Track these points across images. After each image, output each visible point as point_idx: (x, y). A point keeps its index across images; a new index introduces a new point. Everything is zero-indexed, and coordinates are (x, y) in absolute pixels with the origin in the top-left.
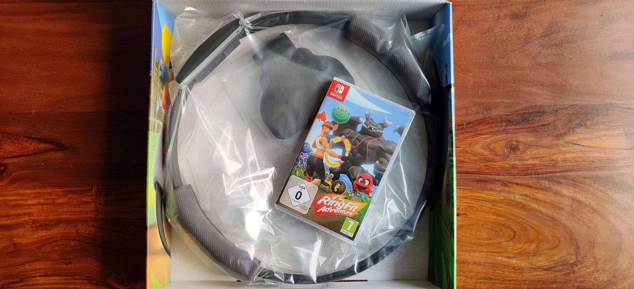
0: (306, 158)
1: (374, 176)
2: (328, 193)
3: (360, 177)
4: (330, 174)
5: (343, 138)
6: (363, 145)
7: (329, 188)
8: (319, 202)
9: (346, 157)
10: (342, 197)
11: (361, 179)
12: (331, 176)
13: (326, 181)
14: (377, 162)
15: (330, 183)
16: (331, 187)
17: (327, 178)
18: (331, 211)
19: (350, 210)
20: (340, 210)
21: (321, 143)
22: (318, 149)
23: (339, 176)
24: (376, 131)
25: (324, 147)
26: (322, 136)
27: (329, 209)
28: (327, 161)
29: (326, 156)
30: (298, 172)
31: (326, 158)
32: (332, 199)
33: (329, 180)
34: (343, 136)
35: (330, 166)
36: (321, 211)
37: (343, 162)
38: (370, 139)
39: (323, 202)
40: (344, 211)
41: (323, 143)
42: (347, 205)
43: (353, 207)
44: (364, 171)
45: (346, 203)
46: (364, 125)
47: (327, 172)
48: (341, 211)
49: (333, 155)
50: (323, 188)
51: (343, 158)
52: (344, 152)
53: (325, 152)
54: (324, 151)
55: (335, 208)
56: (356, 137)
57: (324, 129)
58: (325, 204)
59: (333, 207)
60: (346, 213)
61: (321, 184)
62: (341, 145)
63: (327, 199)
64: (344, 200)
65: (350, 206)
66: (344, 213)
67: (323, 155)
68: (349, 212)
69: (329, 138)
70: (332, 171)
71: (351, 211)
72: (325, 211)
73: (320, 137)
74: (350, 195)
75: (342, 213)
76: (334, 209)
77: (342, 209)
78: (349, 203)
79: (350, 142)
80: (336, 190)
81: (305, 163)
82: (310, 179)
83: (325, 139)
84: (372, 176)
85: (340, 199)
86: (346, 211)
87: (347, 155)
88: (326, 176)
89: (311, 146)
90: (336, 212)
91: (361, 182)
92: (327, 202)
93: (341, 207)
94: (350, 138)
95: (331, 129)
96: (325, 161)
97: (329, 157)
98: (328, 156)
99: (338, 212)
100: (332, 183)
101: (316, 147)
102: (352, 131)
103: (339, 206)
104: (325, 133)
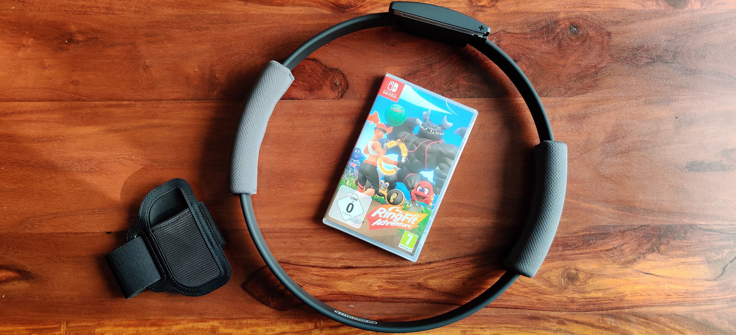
0: (357, 166)
1: (435, 183)
2: (383, 203)
3: (419, 185)
4: (385, 182)
5: (398, 142)
6: (422, 149)
7: (385, 198)
8: (374, 215)
9: (402, 163)
10: (399, 208)
11: (420, 188)
12: (386, 185)
13: (381, 191)
14: (438, 168)
15: (385, 193)
16: (386, 197)
17: (382, 187)
18: (387, 224)
19: (409, 222)
20: (397, 223)
21: (373, 148)
22: (371, 155)
23: (396, 185)
24: (435, 133)
25: (378, 153)
26: (374, 141)
27: (385, 222)
28: (382, 169)
29: (380, 163)
30: (348, 181)
31: (380, 165)
32: (387, 210)
33: (384, 190)
34: (399, 140)
35: (385, 174)
36: (376, 224)
37: (399, 169)
38: (429, 142)
39: (378, 215)
40: (402, 223)
41: (375, 148)
42: (406, 217)
43: (411, 218)
44: (423, 179)
45: (404, 215)
46: (421, 126)
47: (382, 181)
48: (399, 223)
49: (387, 162)
50: (377, 199)
51: (399, 165)
52: (400, 158)
53: (379, 159)
54: (377, 157)
55: (391, 220)
56: (413, 141)
57: (377, 132)
58: (380, 216)
59: (390, 220)
60: (404, 226)
61: (375, 194)
62: (396, 150)
63: (382, 211)
64: (401, 211)
65: (408, 218)
66: (402, 226)
67: (377, 161)
68: (407, 225)
69: (382, 142)
70: (386, 179)
71: (410, 224)
72: (381, 224)
73: (373, 141)
74: (408, 205)
75: (400, 226)
76: (390, 222)
77: (400, 221)
78: (408, 214)
79: (407, 146)
80: (392, 200)
81: (356, 171)
82: (362, 189)
83: (378, 144)
84: (432, 183)
85: (397, 210)
86: (404, 224)
87: (403, 160)
88: (381, 186)
89: (362, 152)
90: (393, 225)
91: (420, 190)
92: (383, 215)
93: (399, 219)
94: (406, 142)
95: (385, 132)
96: (379, 169)
97: (383, 164)
98: (382, 162)
99: (395, 225)
100: (387, 193)
101: (368, 153)
102: (408, 134)
103: (396, 218)
104: (378, 137)
